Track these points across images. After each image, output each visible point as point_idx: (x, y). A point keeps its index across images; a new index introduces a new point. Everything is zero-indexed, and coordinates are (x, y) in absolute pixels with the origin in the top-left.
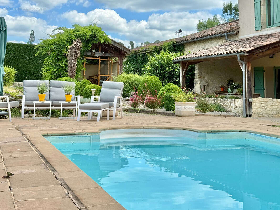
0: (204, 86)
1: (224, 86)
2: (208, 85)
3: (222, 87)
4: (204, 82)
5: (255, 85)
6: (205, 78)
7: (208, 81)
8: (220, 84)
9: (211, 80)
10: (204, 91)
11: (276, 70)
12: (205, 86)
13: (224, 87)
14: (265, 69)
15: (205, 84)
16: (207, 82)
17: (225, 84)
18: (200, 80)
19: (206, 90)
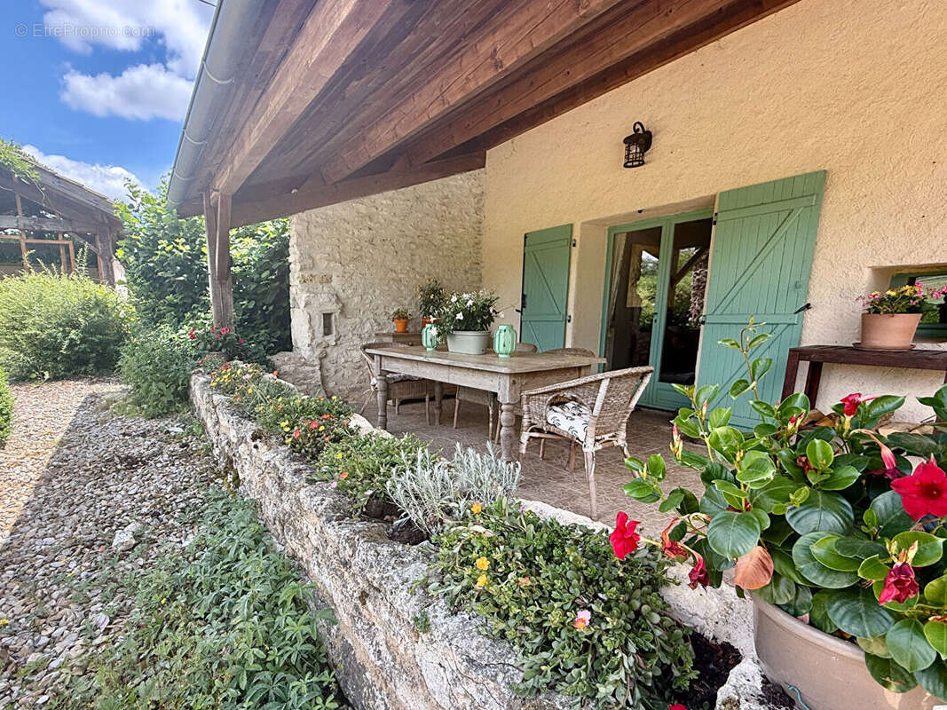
0: (327, 317)
1: (410, 312)
2: (343, 311)
3: (401, 316)
4: (323, 298)
5: (523, 305)
6: (329, 280)
7: (342, 295)
8: (393, 304)
9: (355, 289)
10: (327, 338)
11: (618, 238)
12: (330, 315)
13: (407, 318)
14: (577, 235)
15: (332, 307)
16: (338, 299)
17: (410, 304)
18: (308, 291)
19: (334, 332)
